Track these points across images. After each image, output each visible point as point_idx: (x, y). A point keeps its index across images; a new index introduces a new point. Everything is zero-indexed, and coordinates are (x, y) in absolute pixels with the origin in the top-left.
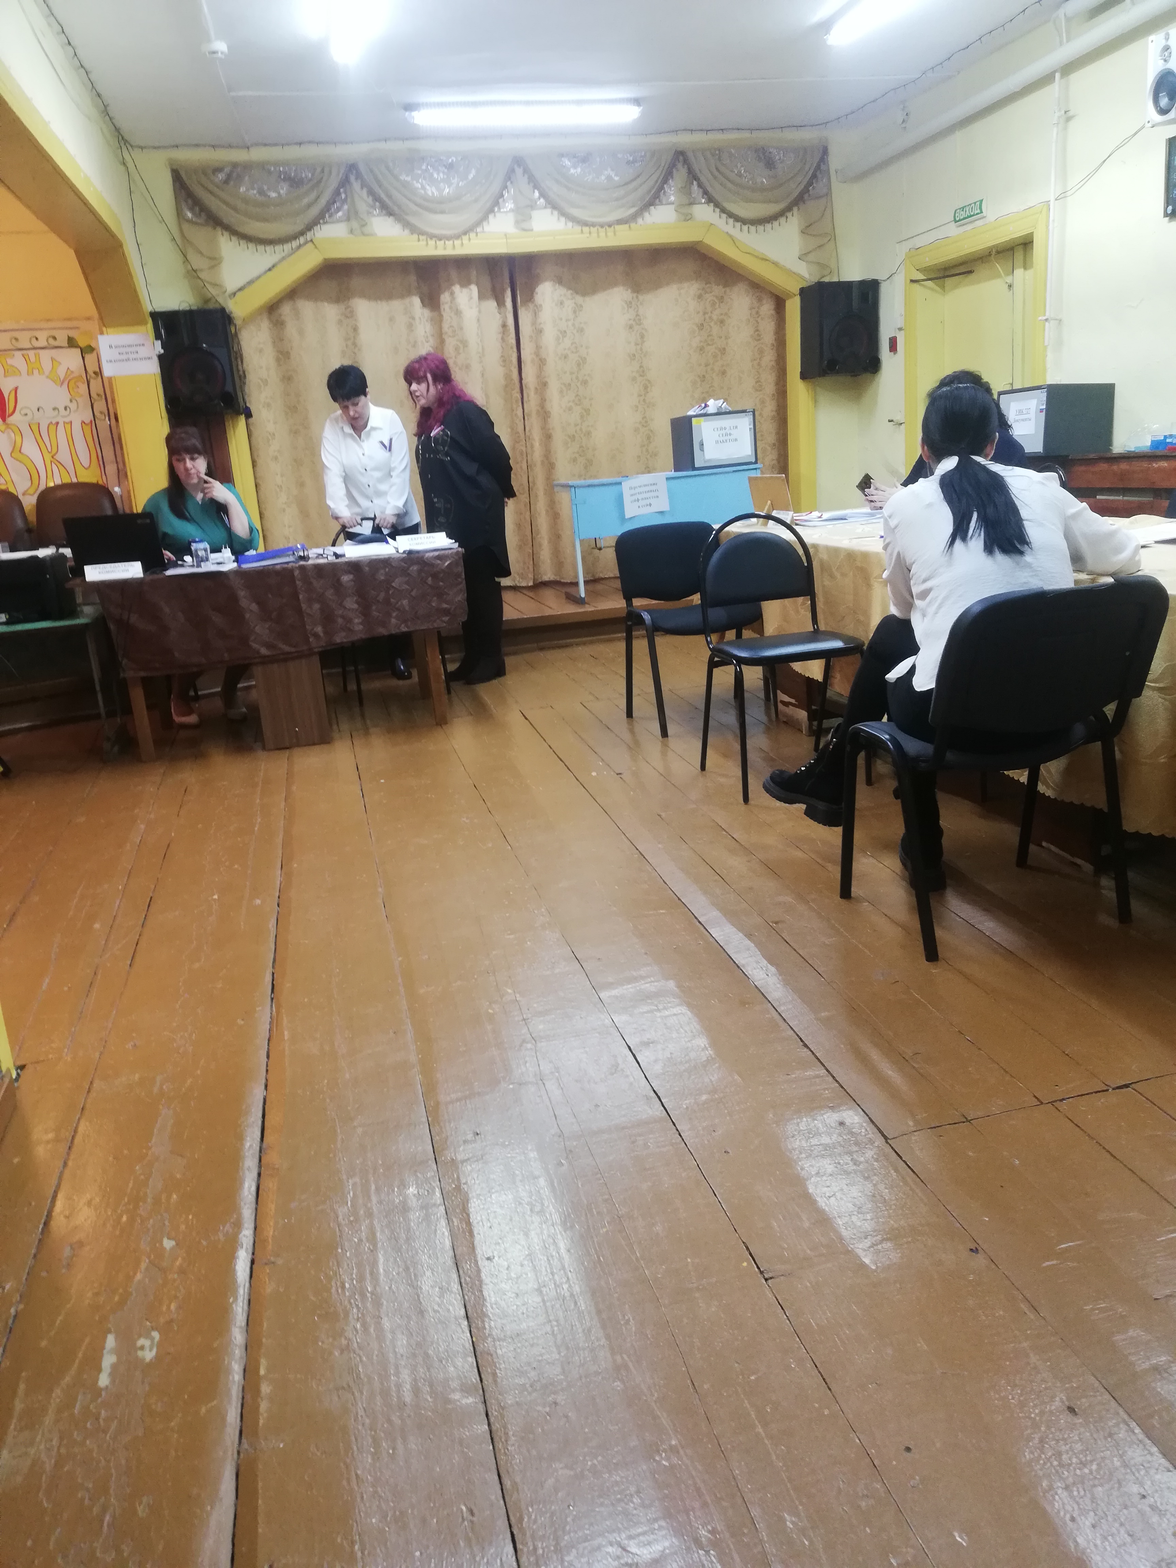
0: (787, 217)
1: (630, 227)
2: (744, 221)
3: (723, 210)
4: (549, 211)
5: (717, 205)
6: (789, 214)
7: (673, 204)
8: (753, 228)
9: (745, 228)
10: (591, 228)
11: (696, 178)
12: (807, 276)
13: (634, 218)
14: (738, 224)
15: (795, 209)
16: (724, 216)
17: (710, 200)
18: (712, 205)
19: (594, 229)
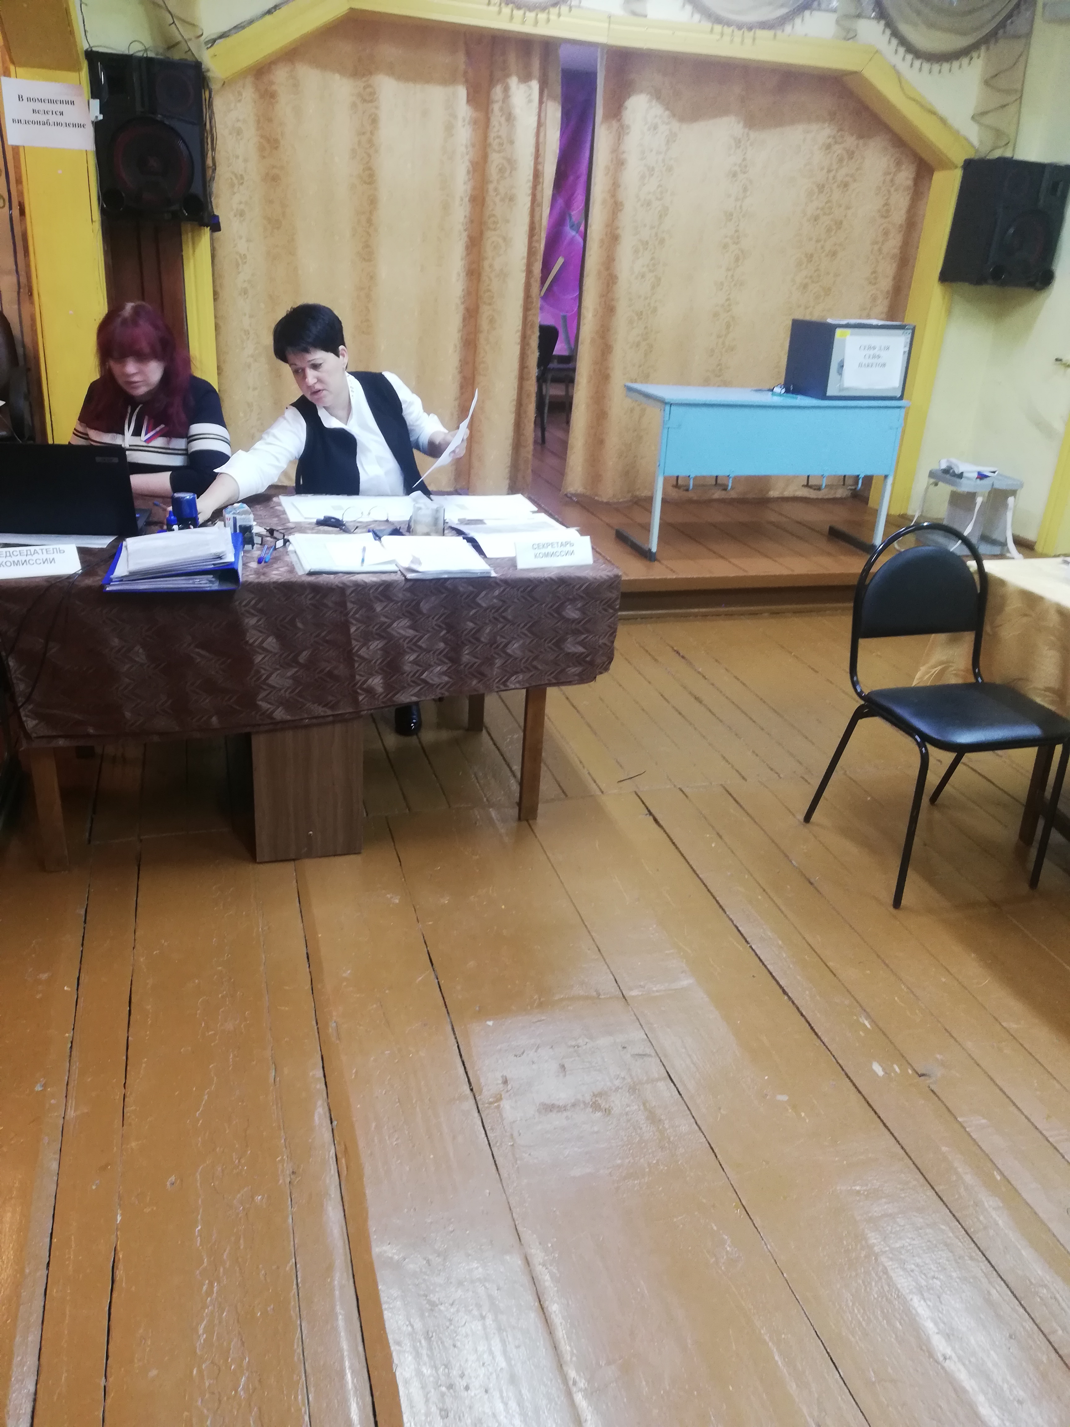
0: (971, 59)
1: (775, 35)
3: (896, 34)
5: (889, 24)
6: (975, 55)
8: (926, 66)
9: (917, 63)
10: (726, 27)
12: (976, 142)
13: (782, 22)
14: (909, 57)
15: (983, 48)
16: (895, 42)
17: (883, 15)
18: (883, 23)
19: (728, 30)
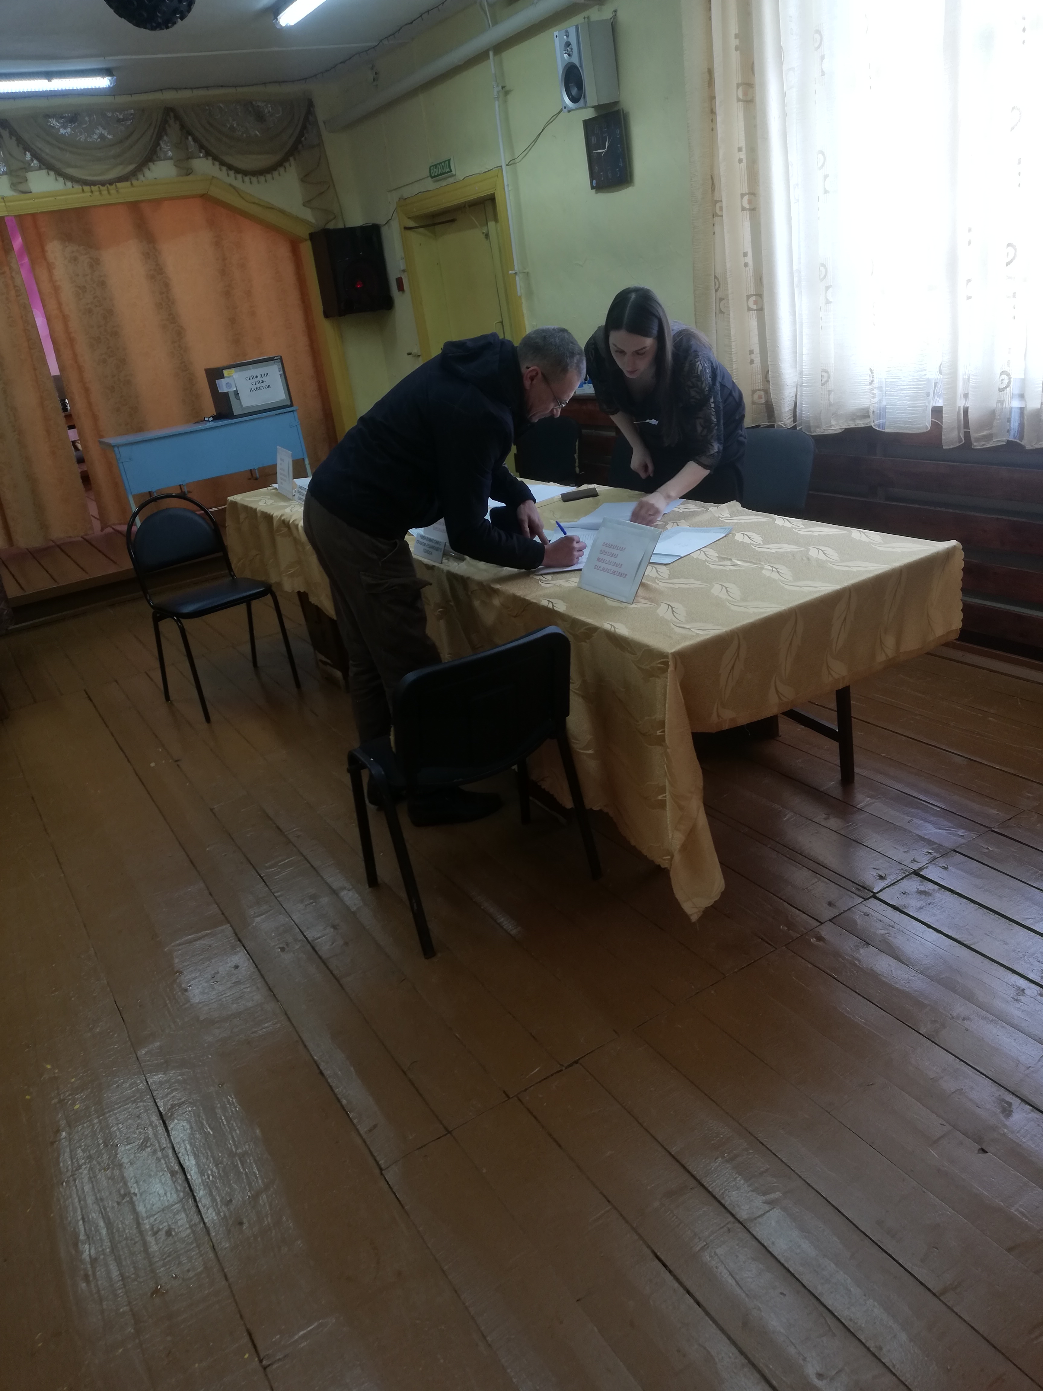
0: (285, 168)
1: (132, 184)
2: (245, 173)
3: (222, 163)
4: (44, 172)
5: (215, 158)
6: (287, 164)
7: (171, 158)
8: (254, 179)
9: (247, 179)
10: (92, 187)
11: (189, 133)
12: (313, 221)
13: (133, 174)
15: (291, 159)
16: (224, 168)
17: (208, 154)
18: (210, 158)
19: (95, 188)
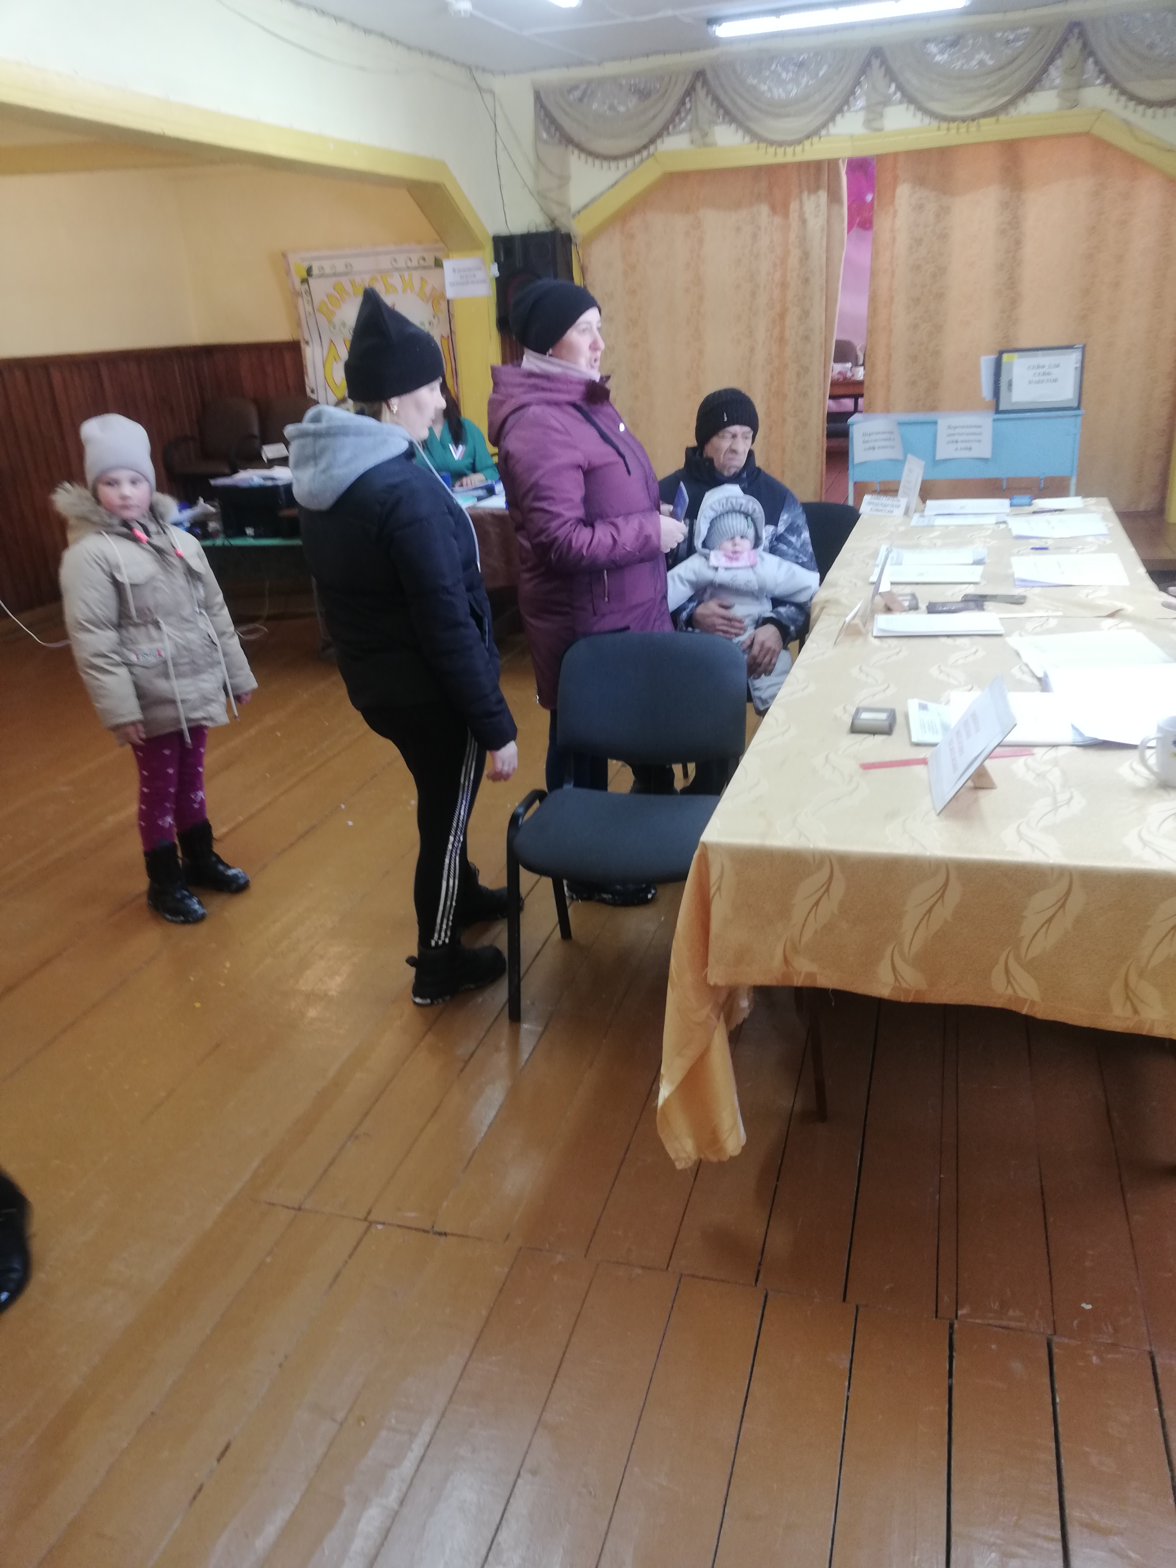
1: (997, 121)
2: (1150, 104)
3: (1123, 92)
4: (904, 106)
5: (1115, 86)
7: (1057, 87)
8: (1160, 112)
9: (1150, 111)
10: (952, 123)
11: (1091, 54)
14: (1140, 108)
16: (1123, 99)
17: (1108, 79)
18: (1108, 86)
